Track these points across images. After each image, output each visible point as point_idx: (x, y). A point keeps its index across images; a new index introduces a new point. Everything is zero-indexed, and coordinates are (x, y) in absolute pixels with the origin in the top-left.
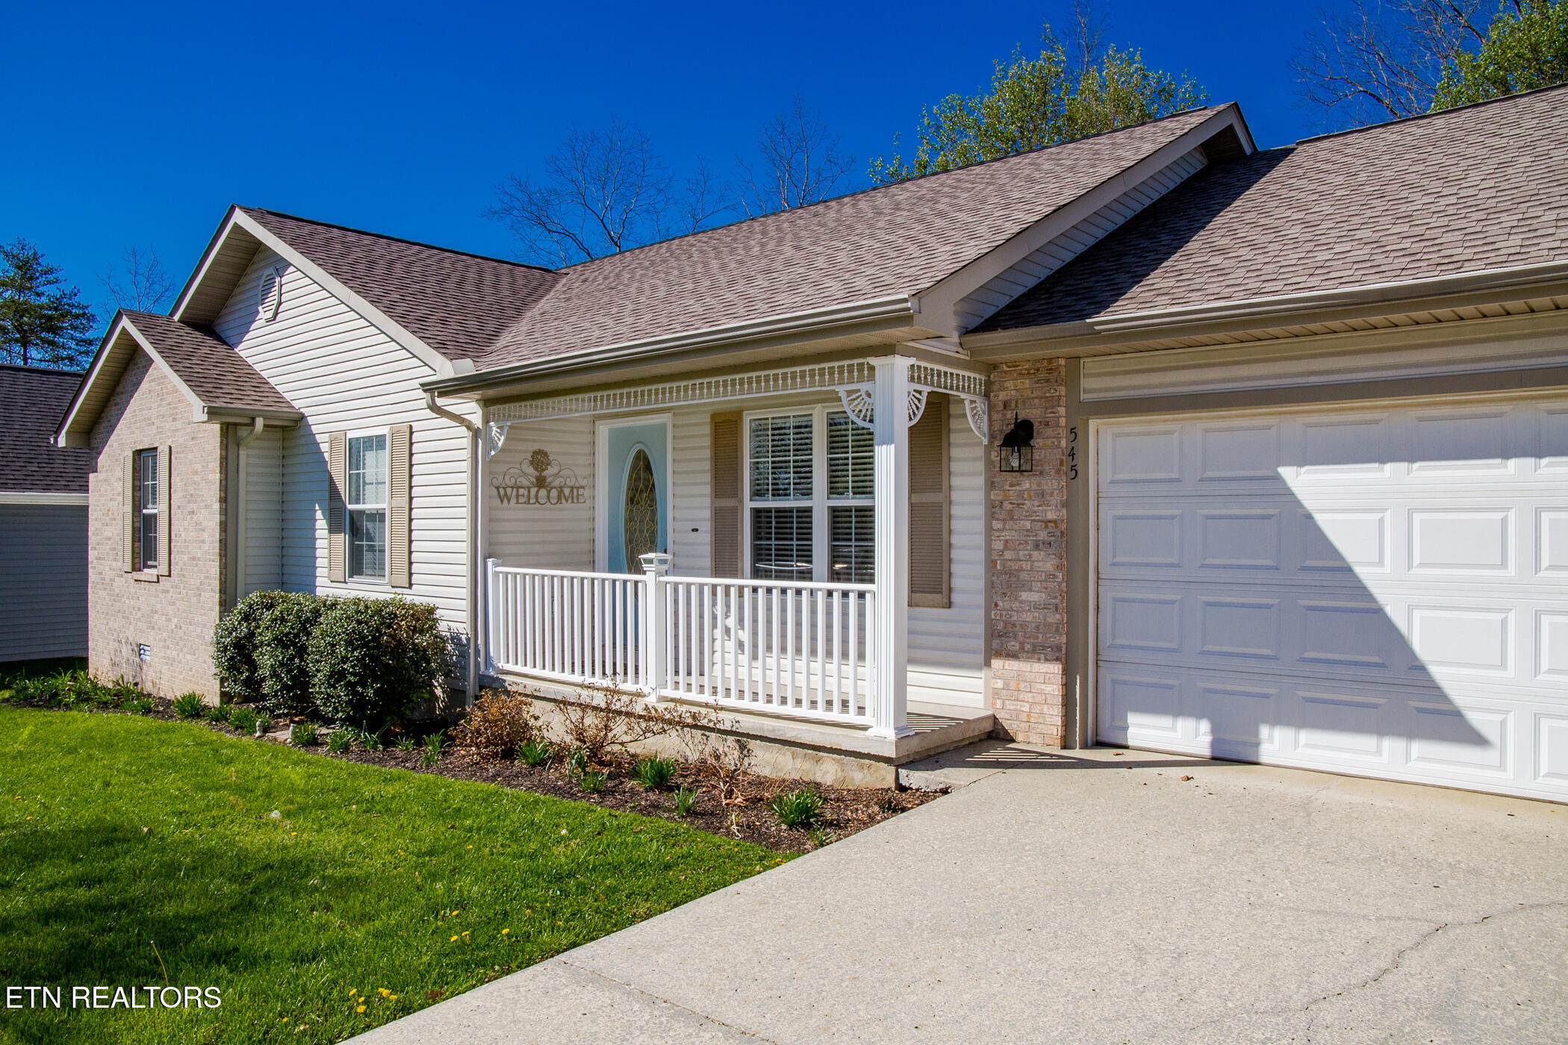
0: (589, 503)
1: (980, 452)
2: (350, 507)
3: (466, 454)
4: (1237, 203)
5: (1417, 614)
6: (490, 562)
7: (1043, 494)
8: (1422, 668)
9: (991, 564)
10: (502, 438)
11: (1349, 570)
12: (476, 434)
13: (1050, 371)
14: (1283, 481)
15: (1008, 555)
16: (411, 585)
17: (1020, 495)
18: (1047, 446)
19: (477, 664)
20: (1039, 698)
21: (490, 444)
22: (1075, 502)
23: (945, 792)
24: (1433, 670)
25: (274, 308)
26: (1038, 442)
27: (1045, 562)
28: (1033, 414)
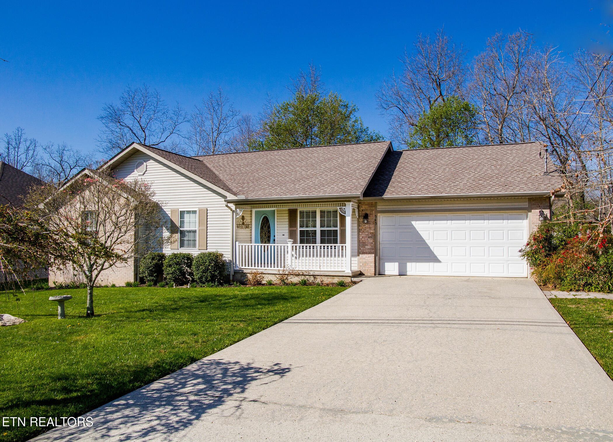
0: (250, 229)
1: (356, 219)
2: (181, 229)
3: (231, 216)
4: (397, 169)
5: (435, 248)
6: (237, 243)
7: (370, 228)
8: (436, 257)
10: (241, 213)
11: (424, 241)
12: (233, 212)
13: (372, 204)
14: (412, 225)
15: (363, 239)
16: (207, 249)
17: (365, 228)
18: (371, 218)
19: (233, 267)
20: (370, 266)
21: (237, 214)
22: (375, 229)
23: (361, 281)
24: (438, 257)
25: (144, 172)
26: (369, 218)
27: (371, 240)
28: (368, 212)
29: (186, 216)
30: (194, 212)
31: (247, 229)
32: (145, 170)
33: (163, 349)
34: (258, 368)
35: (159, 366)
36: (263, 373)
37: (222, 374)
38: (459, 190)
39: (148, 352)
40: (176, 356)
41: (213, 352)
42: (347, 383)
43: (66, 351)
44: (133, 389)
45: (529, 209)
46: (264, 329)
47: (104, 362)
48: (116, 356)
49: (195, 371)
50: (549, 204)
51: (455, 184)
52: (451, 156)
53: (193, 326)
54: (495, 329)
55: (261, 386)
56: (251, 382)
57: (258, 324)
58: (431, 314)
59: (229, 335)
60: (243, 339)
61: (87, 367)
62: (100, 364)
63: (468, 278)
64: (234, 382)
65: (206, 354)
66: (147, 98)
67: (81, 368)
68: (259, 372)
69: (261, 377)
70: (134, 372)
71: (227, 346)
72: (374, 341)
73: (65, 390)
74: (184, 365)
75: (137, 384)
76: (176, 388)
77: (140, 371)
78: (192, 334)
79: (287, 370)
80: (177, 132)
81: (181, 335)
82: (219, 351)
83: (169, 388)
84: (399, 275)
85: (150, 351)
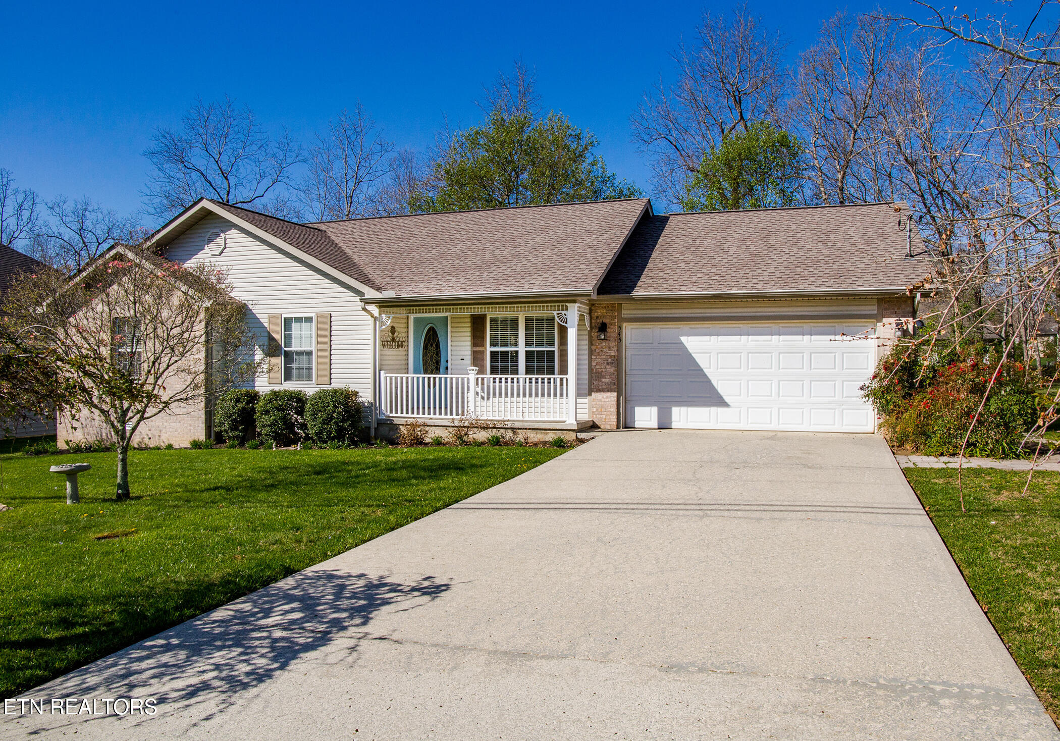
0: (406, 349)
1: (586, 333)
2: (286, 349)
3: (371, 327)
5: (719, 382)
6: (382, 372)
7: (610, 347)
8: (721, 397)
9: (591, 369)
10: (389, 322)
11: (702, 370)
13: (613, 307)
14: (682, 343)
15: (598, 367)
16: (331, 384)
17: (602, 347)
18: (612, 331)
19: (376, 414)
20: (609, 413)
21: (382, 323)
22: (619, 350)
23: (593, 438)
24: (724, 397)
25: (221, 249)
26: (608, 330)
27: (610, 369)
28: (607, 321)
29: (295, 326)
30: (309, 320)
31: (400, 349)
32: (222, 247)
33: (239, 553)
34: (395, 584)
35: (229, 582)
36: (402, 592)
37: (333, 594)
38: (761, 284)
39: (213, 559)
40: (260, 566)
41: (325, 557)
42: (541, 610)
43: (74, 558)
44: (181, 620)
45: (878, 317)
46: (416, 519)
47: (137, 575)
48: (159, 565)
49: (289, 589)
50: (911, 310)
51: (755, 274)
52: (751, 226)
53: (296, 514)
54: (803, 520)
55: (397, 614)
56: (381, 608)
57: (405, 512)
58: (700, 495)
59: (354, 529)
60: (378, 536)
61: (106, 584)
62: (129, 579)
63: (774, 433)
64: (352, 608)
65: (312, 562)
66: (232, 119)
67: (97, 587)
68: (395, 591)
69: (399, 599)
70: (187, 592)
71: (349, 548)
72: (598, 540)
73: (65, 623)
74: (272, 580)
75: (187, 612)
76: (253, 619)
77: (195, 591)
78: (292, 528)
79: (443, 588)
80: (285, 180)
81: (274, 530)
82: (335, 555)
83: (242, 618)
84: (659, 429)
85: (217, 558)
